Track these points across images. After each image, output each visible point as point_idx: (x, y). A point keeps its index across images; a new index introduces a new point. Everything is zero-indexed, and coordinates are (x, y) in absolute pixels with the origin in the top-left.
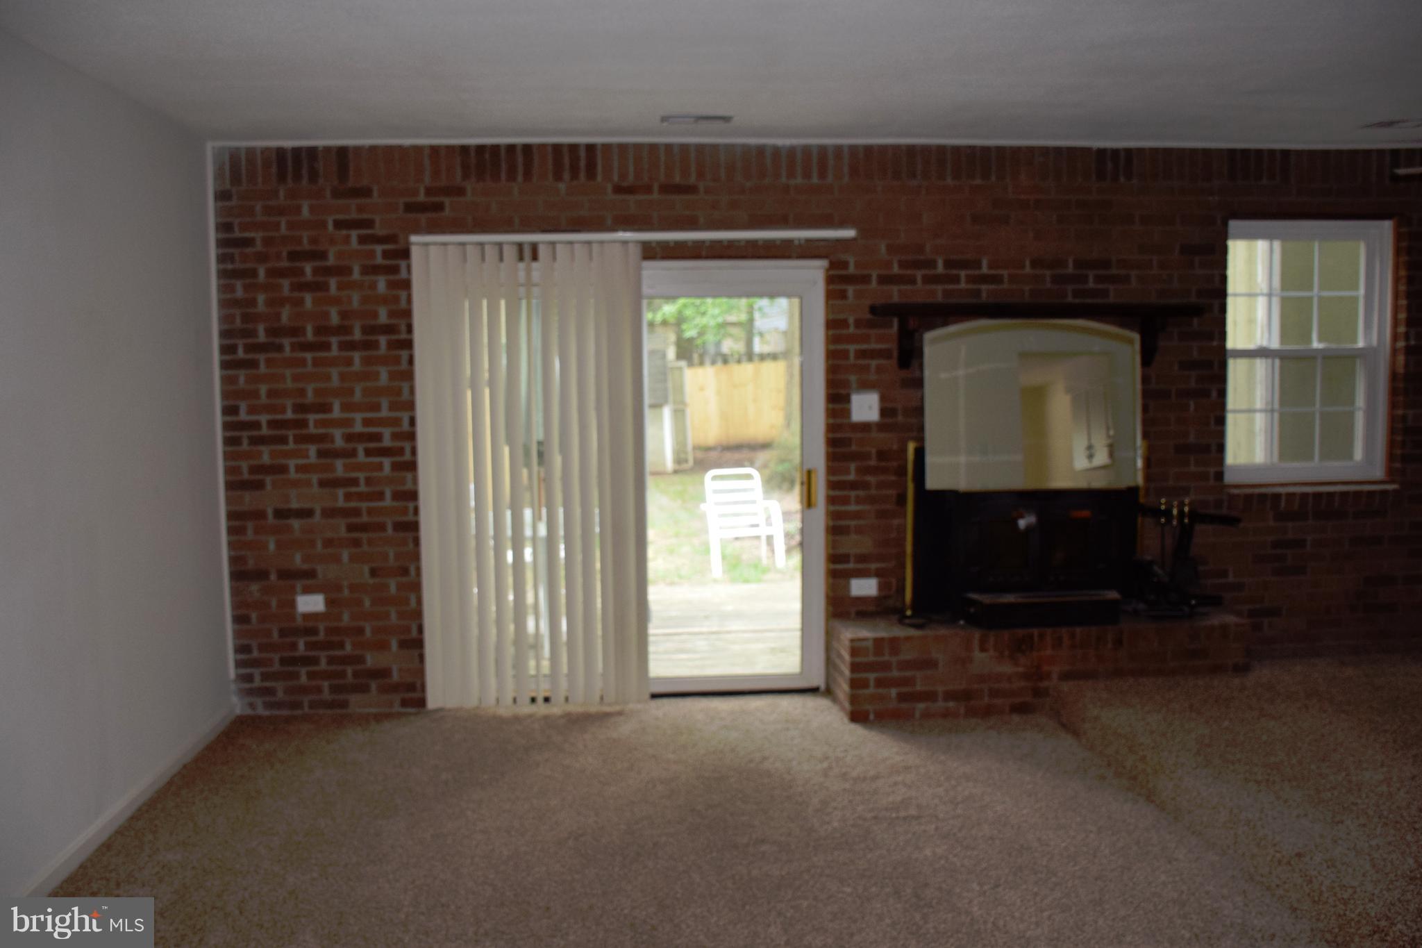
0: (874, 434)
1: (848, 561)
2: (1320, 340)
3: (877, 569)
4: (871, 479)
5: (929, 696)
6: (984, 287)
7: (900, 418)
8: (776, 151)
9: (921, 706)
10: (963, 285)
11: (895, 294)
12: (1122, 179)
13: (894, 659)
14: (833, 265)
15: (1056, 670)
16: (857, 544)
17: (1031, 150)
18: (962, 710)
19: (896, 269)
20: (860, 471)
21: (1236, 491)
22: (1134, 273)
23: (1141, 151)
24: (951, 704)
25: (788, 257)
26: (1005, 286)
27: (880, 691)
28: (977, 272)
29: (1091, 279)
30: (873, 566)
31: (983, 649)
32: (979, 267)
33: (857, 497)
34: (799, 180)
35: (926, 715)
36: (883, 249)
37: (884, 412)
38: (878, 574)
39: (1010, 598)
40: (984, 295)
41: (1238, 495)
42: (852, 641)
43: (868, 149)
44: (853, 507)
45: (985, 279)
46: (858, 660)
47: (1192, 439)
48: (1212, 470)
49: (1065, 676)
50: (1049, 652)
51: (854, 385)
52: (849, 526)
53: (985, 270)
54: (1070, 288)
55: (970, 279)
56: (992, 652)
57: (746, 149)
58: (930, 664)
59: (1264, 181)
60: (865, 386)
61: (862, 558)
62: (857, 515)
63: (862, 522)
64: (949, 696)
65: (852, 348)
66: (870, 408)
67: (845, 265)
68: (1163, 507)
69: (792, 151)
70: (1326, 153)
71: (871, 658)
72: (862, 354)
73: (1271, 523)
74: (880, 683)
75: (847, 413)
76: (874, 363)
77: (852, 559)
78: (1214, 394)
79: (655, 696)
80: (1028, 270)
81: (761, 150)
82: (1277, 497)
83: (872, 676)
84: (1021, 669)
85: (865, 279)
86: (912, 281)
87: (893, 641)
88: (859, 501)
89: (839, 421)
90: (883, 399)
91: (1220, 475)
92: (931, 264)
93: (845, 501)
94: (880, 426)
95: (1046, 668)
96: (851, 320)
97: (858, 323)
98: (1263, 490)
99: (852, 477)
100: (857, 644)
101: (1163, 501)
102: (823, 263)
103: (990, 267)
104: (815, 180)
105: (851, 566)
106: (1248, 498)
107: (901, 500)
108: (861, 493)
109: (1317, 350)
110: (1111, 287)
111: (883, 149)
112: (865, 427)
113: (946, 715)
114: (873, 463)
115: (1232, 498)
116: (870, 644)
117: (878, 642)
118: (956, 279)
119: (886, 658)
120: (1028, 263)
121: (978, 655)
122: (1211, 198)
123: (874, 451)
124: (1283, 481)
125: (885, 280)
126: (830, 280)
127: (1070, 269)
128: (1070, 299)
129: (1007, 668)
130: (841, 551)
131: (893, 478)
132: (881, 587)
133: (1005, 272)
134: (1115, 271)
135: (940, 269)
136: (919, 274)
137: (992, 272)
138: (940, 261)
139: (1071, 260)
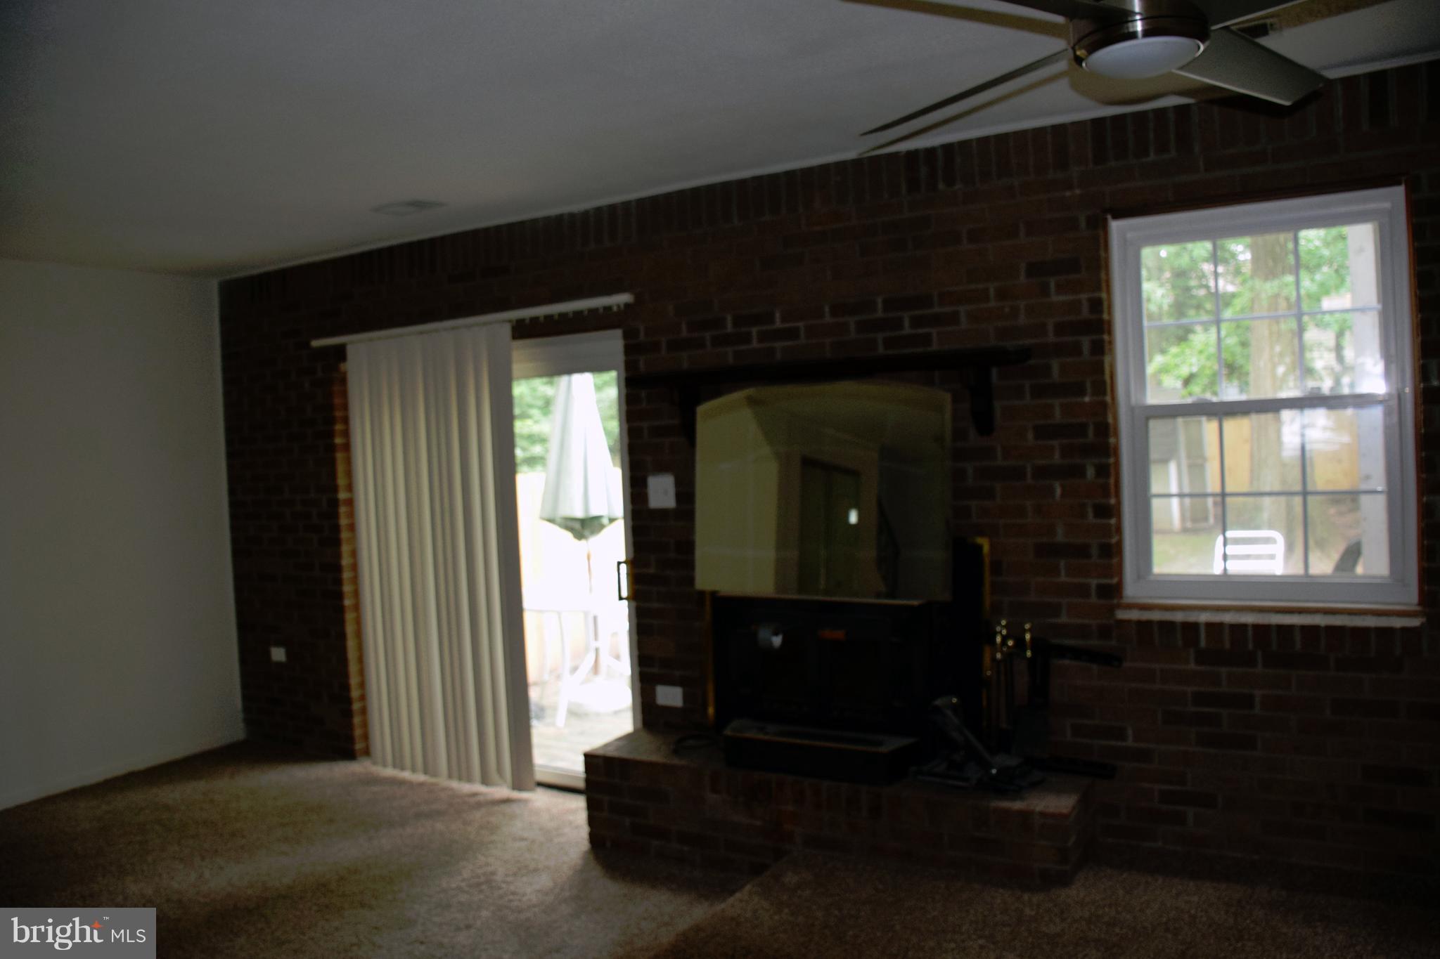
0: (671, 522)
1: (653, 666)
3: (681, 677)
6: (779, 345)
10: (755, 344)
11: (685, 360)
12: (941, 186)
14: (625, 334)
16: (662, 646)
17: (825, 168)
19: (684, 333)
22: (962, 309)
26: (802, 341)
28: (770, 327)
29: (907, 323)
30: (676, 673)
32: (772, 321)
33: (658, 592)
36: (671, 309)
37: (680, 497)
38: (681, 682)
40: (779, 356)
41: (1129, 621)
43: (655, 200)
44: (656, 605)
45: (779, 335)
47: (1060, 536)
51: (650, 466)
52: (652, 626)
53: (778, 324)
54: (880, 337)
55: (763, 336)
59: (1152, 157)
60: (660, 468)
61: (665, 663)
63: (663, 622)
65: (645, 425)
67: (635, 333)
72: (654, 432)
73: (1192, 666)
76: (667, 442)
77: (657, 663)
80: (828, 319)
82: (1191, 627)
86: (701, 344)
88: (661, 598)
90: (678, 483)
91: (1113, 591)
92: (720, 323)
97: (649, 396)
98: (1168, 616)
103: (784, 320)
104: (606, 244)
105: (656, 670)
108: (662, 589)
110: (934, 331)
111: (669, 196)
118: (747, 338)
120: (827, 311)
122: (1068, 194)
125: (675, 347)
127: (880, 313)
128: (881, 350)
130: (646, 653)
132: (686, 698)
133: (801, 324)
134: (937, 309)
135: (730, 328)
136: (708, 335)
137: (787, 325)
138: (729, 319)
139: (880, 300)
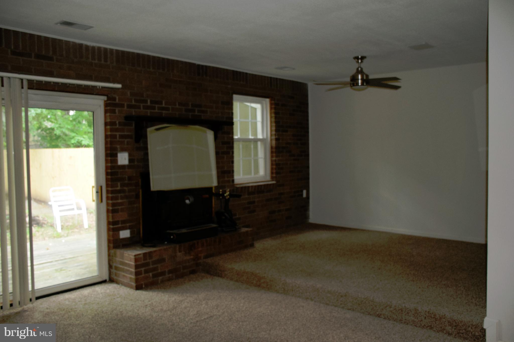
0: (127, 170)
1: (118, 224)
2: (252, 136)
3: (129, 226)
4: (126, 188)
5: (163, 274)
6: (164, 112)
7: (136, 163)
8: (87, 47)
9: (160, 278)
10: (156, 111)
11: (133, 112)
12: (204, 76)
13: (150, 261)
14: (109, 99)
15: (202, 255)
16: (122, 216)
18: (174, 277)
19: (133, 103)
20: (122, 185)
21: (238, 186)
22: (208, 110)
23: (209, 67)
24: (170, 275)
25: (92, 94)
26: (170, 112)
27: (147, 275)
28: (161, 106)
29: (196, 111)
30: (128, 225)
31: (180, 252)
32: (162, 104)
33: (121, 196)
34: (96, 61)
35: (162, 281)
36: (129, 93)
37: (130, 160)
38: (129, 228)
39: (184, 231)
40: (164, 115)
41: (239, 188)
42: (135, 256)
43: (123, 52)
44: (120, 201)
45: (163, 109)
46: (138, 263)
47: (226, 169)
48: (231, 179)
49: (206, 257)
50: (200, 249)
51: (119, 149)
52: (118, 209)
53: (164, 105)
54: (190, 114)
55: (159, 108)
56: (183, 252)
57: (75, 44)
58: (162, 260)
60: (123, 150)
61: (124, 222)
62: (121, 204)
63: (123, 207)
64: (170, 272)
65: (118, 134)
66: (125, 159)
67: (114, 99)
68: (221, 193)
69: (93, 48)
70: (256, 75)
71: (143, 262)
72: (121, 137)
73: (247, 196)
74: (146, 272)
75: (116, 161)
76: (126, 140)
77: (120, 223)
78: (231, 153)
79: (37, 298)
80: (177, 106)
81: (81, 45)
83: (143, 269)
84: (192, 257)
85: (122, 106)
86: (139, 108)
87: (150, 253)
88: (122, 198)
89: (114, 164)
90: (130, 155)
91: (233, 181)
92: (146, 101)
93: (116, 198)
94: (129, 166)
95: (200, 255)
96: (117, 122)
97: (120, 123)
99: (119, 188)
100: (137, 257)
101: (221, 190)
102: (105, 98)
103: (165, 104)
104: (103, 62)
105: (120, 225)
106: (242, 188)
107: (137, 196)
108: (122, 194)
109: (251, 139)
110: (202, 114)
111: (128, 53)
112: (123, 167)
113: (169, 280)
114: (126, 182)
115: (237, 188)
116: (142, 256)
117: (145, 254)
118: (154, 108)
119: (148, 261)
120: (177, 104)
121: (179, 254)
123: (127, 177)
124: (248, 182)
125: (129, 106)
126: (106, 105)
127: (190, 107)
128: (190, 118)
129: (188, 258)
130: (116, 220)
131: (134, 187)
132: (131, 233)
133: (170, 107)
134: (203, 109)
135: (149, 103)
136: (142, 105)
137: (166, 106)
138: (149, 101)
139: (190, 104)
